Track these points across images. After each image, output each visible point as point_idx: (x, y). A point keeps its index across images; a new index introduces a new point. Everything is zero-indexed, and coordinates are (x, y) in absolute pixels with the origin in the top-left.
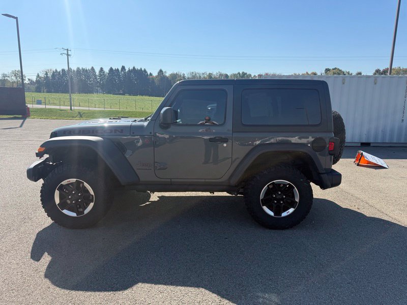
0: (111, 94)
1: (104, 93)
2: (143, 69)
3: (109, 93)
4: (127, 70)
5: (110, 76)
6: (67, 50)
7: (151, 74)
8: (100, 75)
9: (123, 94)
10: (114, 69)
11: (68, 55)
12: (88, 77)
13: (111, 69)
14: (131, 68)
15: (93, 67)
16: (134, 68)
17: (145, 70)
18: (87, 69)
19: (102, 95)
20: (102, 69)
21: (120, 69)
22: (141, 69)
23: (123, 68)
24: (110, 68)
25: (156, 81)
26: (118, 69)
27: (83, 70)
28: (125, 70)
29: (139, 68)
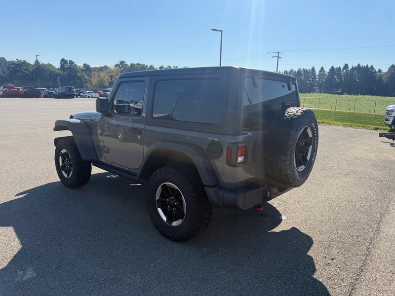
0: (328, 93)
1: (320, 93)
2: (369, 66)
3: (326, 92)
4: (350, 67)
5: (330, 75)
6: (279, 53)
7: (380, 71)
8: (320, 74)
9: (342, 93)
10: (335, 68)
11: (278, 57)
12: (307, 77)
13: (333, 68)
14: (356, 65)
15: (313, 68)
16: (359, 65)
17: (372, 67)
18: (308, 69)
19: (318, 94)
20: (322, 69)
21: (342, 68)
22: (367, 66)
23: (346, 66)
24: (331, 67)
25: (384, 78)
26: (340, 68)
27: (304, 70)
28: (348, 68)
29: (365, 65)
